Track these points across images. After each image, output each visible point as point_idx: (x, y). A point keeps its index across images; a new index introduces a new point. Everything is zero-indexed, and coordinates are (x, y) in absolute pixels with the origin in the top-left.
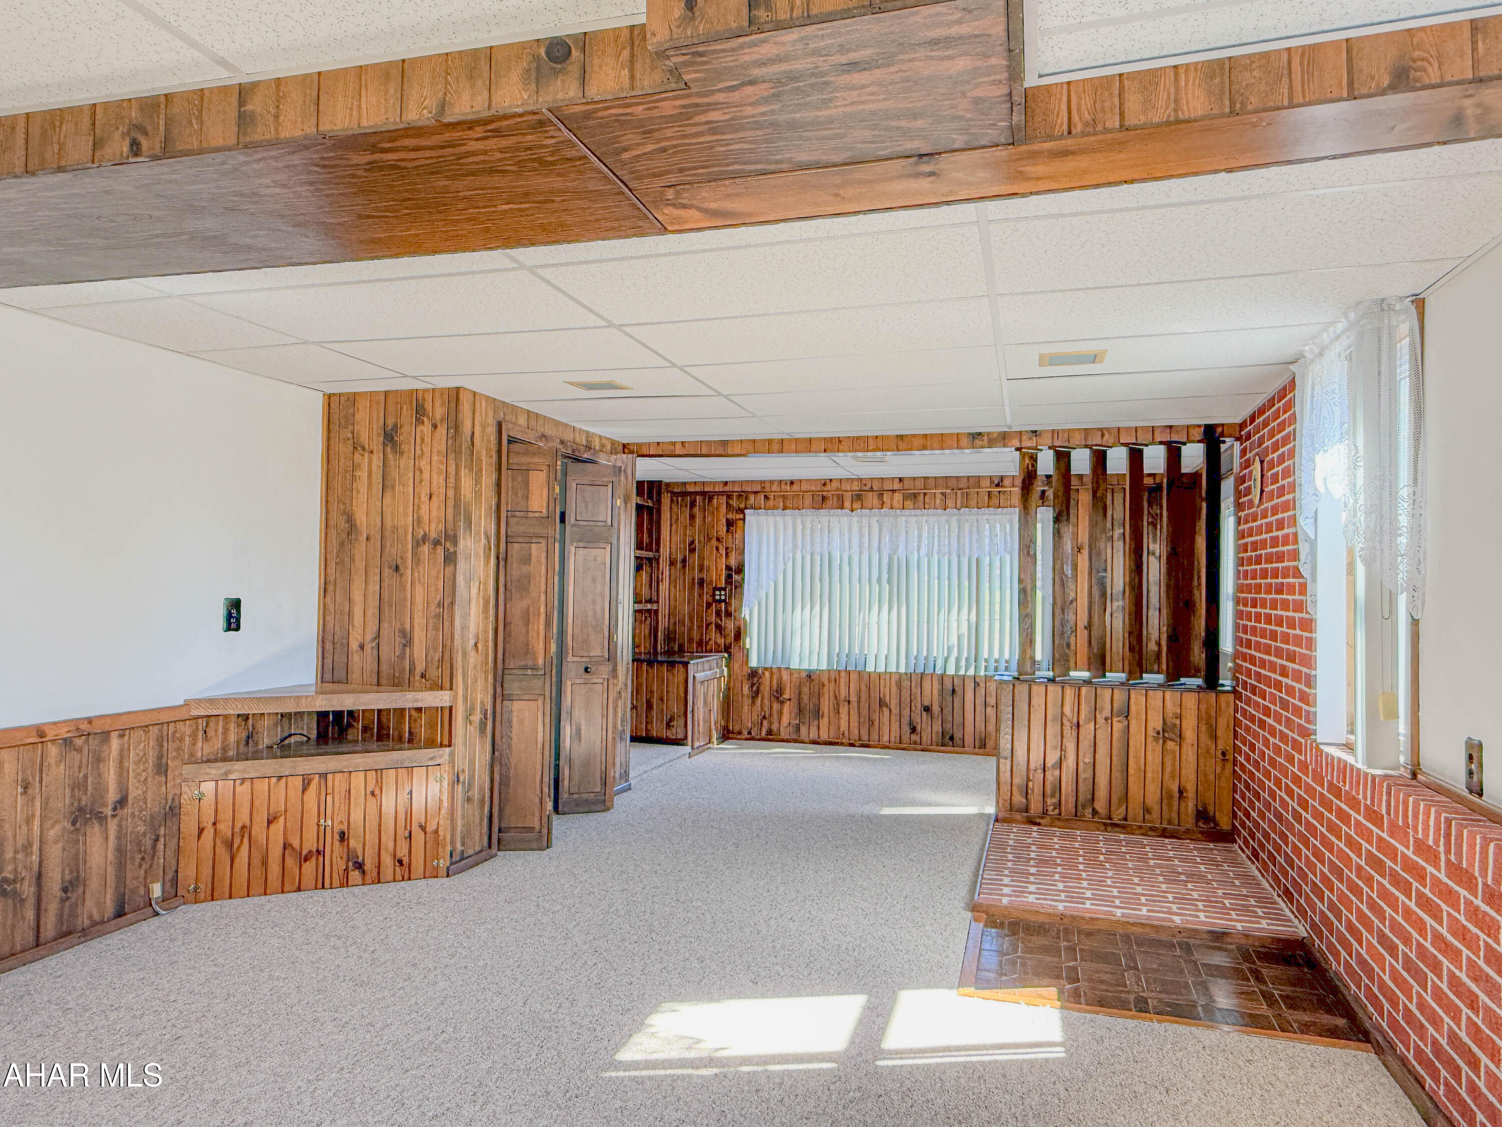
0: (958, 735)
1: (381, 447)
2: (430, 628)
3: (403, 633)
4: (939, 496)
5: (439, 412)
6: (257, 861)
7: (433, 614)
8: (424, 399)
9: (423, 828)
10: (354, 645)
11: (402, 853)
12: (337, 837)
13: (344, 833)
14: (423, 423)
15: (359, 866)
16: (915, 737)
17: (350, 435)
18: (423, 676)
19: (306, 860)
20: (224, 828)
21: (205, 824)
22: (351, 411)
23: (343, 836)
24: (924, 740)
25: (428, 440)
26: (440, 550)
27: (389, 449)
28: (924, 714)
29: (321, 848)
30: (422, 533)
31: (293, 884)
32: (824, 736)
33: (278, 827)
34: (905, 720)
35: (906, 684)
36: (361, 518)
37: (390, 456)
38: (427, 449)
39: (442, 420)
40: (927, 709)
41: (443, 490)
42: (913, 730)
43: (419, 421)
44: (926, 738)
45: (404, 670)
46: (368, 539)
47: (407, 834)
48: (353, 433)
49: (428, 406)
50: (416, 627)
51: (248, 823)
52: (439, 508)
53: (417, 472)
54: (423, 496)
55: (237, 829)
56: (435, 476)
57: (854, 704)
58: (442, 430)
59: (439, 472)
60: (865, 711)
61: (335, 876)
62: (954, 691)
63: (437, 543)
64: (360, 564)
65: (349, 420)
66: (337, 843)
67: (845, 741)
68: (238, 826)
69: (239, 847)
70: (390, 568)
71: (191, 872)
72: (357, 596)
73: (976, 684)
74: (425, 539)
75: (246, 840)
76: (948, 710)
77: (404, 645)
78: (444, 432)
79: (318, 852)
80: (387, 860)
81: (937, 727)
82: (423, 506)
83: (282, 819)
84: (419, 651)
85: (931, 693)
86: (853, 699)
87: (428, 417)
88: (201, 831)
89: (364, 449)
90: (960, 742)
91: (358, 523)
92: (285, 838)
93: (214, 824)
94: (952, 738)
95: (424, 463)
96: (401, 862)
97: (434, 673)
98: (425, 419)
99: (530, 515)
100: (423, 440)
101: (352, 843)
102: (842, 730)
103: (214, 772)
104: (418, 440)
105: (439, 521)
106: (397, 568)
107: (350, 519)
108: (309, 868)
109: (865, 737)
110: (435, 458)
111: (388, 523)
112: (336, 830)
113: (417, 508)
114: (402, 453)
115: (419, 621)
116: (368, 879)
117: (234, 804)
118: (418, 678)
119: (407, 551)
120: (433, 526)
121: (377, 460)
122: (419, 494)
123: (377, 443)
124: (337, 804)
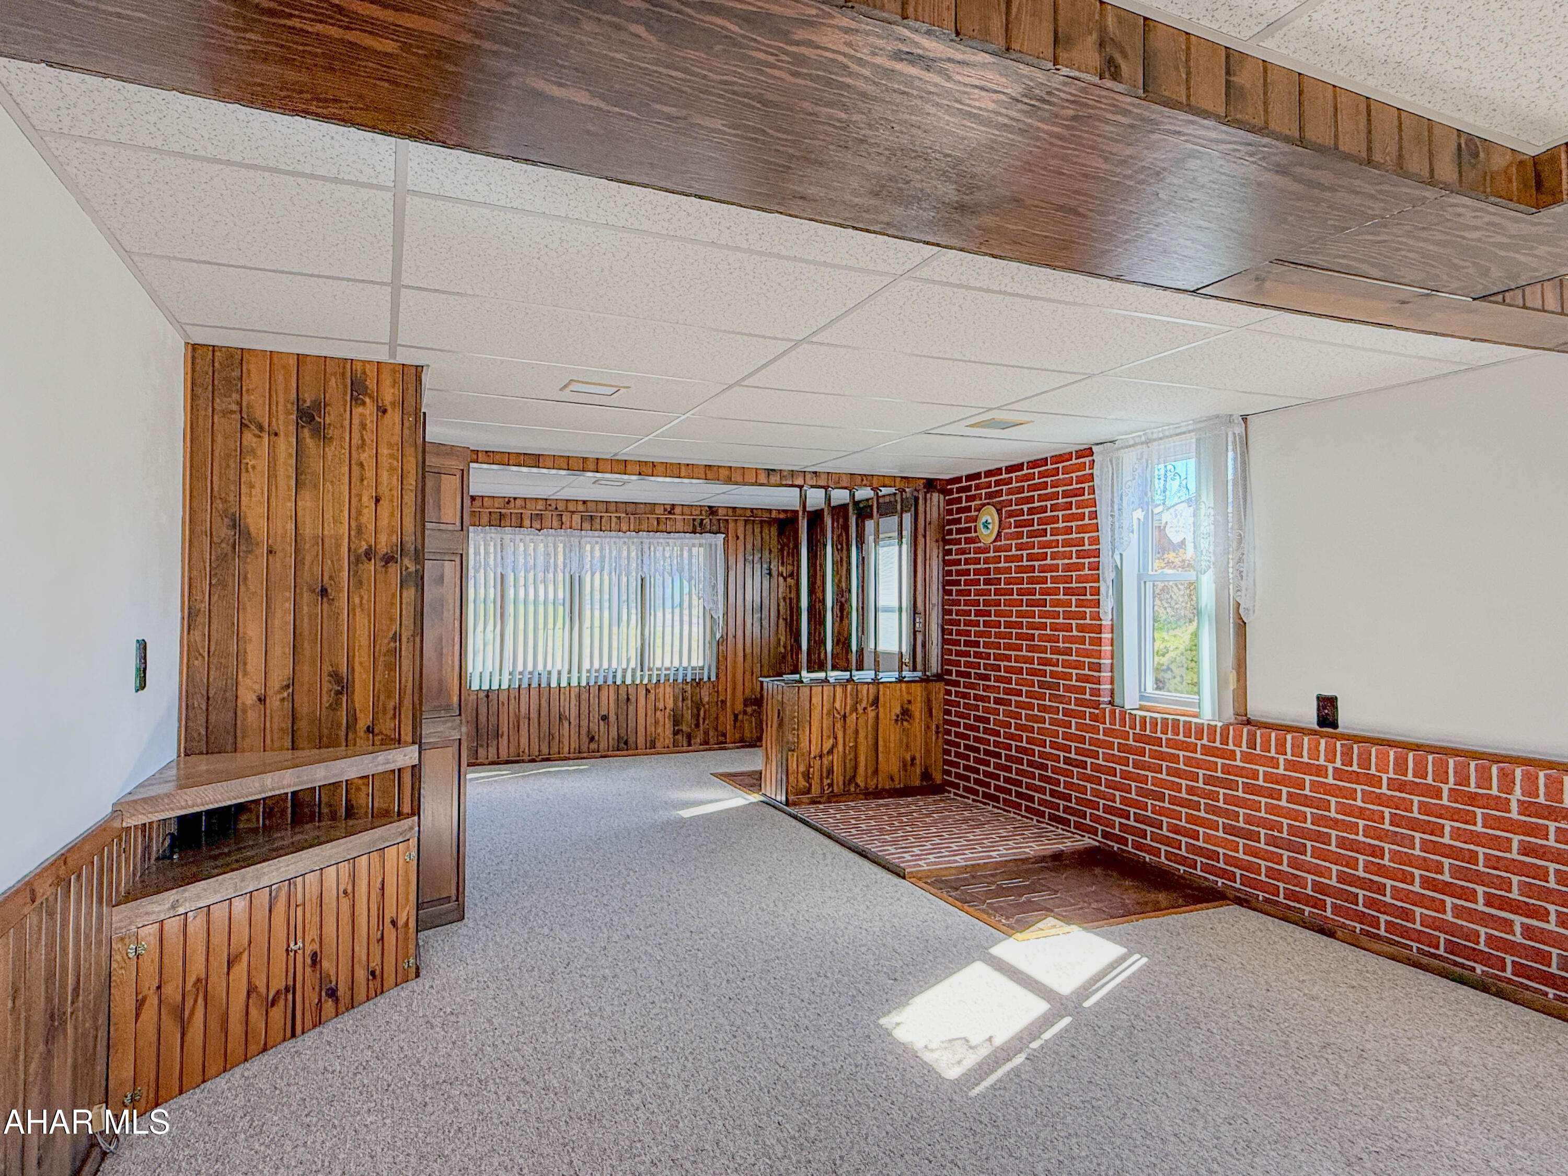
0: (631, 740)
1: (292, 428)
2: (381, 667)
3: (335, 676)
4: (614, 520)
5: (389, 394)
6: (214, 1025)
7: (384, 649)
8: (364, 373)
9: (394, 923)
10: (248, 697)
11: (375, 963)
12: (309, 961)
13: (315, 953)
14: (364, 403)
15: (332, 993)
16: (593, 746)
17: (235, 407)
18: (370, 730)
19: (273, 1005)
20: (172, 991)
21: (145, 992)
22: (236, 374)
23: (315, 960)
24: (601, 746)
25: (371, 426)
26: (394, 568)
27: (306, 433)
28: (602, 723)
29: (291, 983)
30: (364, 546)
31: (259, 1043)
32: (504, 755)
33: (240, 969)
34: (584, 731)
35: (585, 696)
36: (256, 521)
37: (309, 442)
38: (369, 436)
39: (393, 404)
40: (605, 718)
41: (396, 493)
42: (592, 739)
43: (356, 400)
44: (603, 745)
45: (339, 726)
46: (270, 552)
47: (379, 936)
48: (240, 404)
49: (371, 384)
50: (357, 668)
51: (203, 976)
52: (392, 515)
53: (355, 468)
54: (365, 499)
55: (189, 987)
56: (385, 475)
57: (534, 721)
58: (394, 416)
59: (392, 469)
60: (545, 727)
61: (308, 1014)
62: (628, 699)
63: (388, 559)
64: (256, 583)
65: (237, 385)
66: (308, 970)
67: (526, 758)
68: (191, 980)
69: (192, 1013)
70: (313, 591)
71: (127, 1073)
72: (253, 630)
73: (648, 691)
74: (369, 554)
75: (200, 1000)
76: (622, 718)
77: (339, 693)
78: (398, 419)
79: (287, 989)
80: (361, 974)
81: (614, 733)
82: (365, 511)
83: (245, 957)
84: (363, 696)
85: (608, 704)
86: (534, 715)
87: (371, 397)
88: (140, 1004)
89: (261, 428)
90: (633, 746)
91: (253, 530)
92: (249, 982)
93: (159, 988)
94: (626, 743)
95: (366, 456)
96: (373, 973)
97: (386, 725)
98: (367, 400)
99: (442, 527)
100: (363, 426)
101: (325, 964)
102: (522, 746)
103: (156, 908)
104: (356, 427)
105: (392, 532)
106: (324, 592)
107: (236, 523)
108: (277, 1013)
109: (545, 750)
110: (384, 451)
111: (308, 531)
112: (308, 952)
113: (356, 514)
114: (327, 440)
115: (362, 657)
116: (342, 1008)
117: (185, 952)
118: (361, 732)
119: (341, 570)
120: (383, 538)
121: (285, 447)
122: (360, 496)
123: (286, 422)
124: (308, 915)
